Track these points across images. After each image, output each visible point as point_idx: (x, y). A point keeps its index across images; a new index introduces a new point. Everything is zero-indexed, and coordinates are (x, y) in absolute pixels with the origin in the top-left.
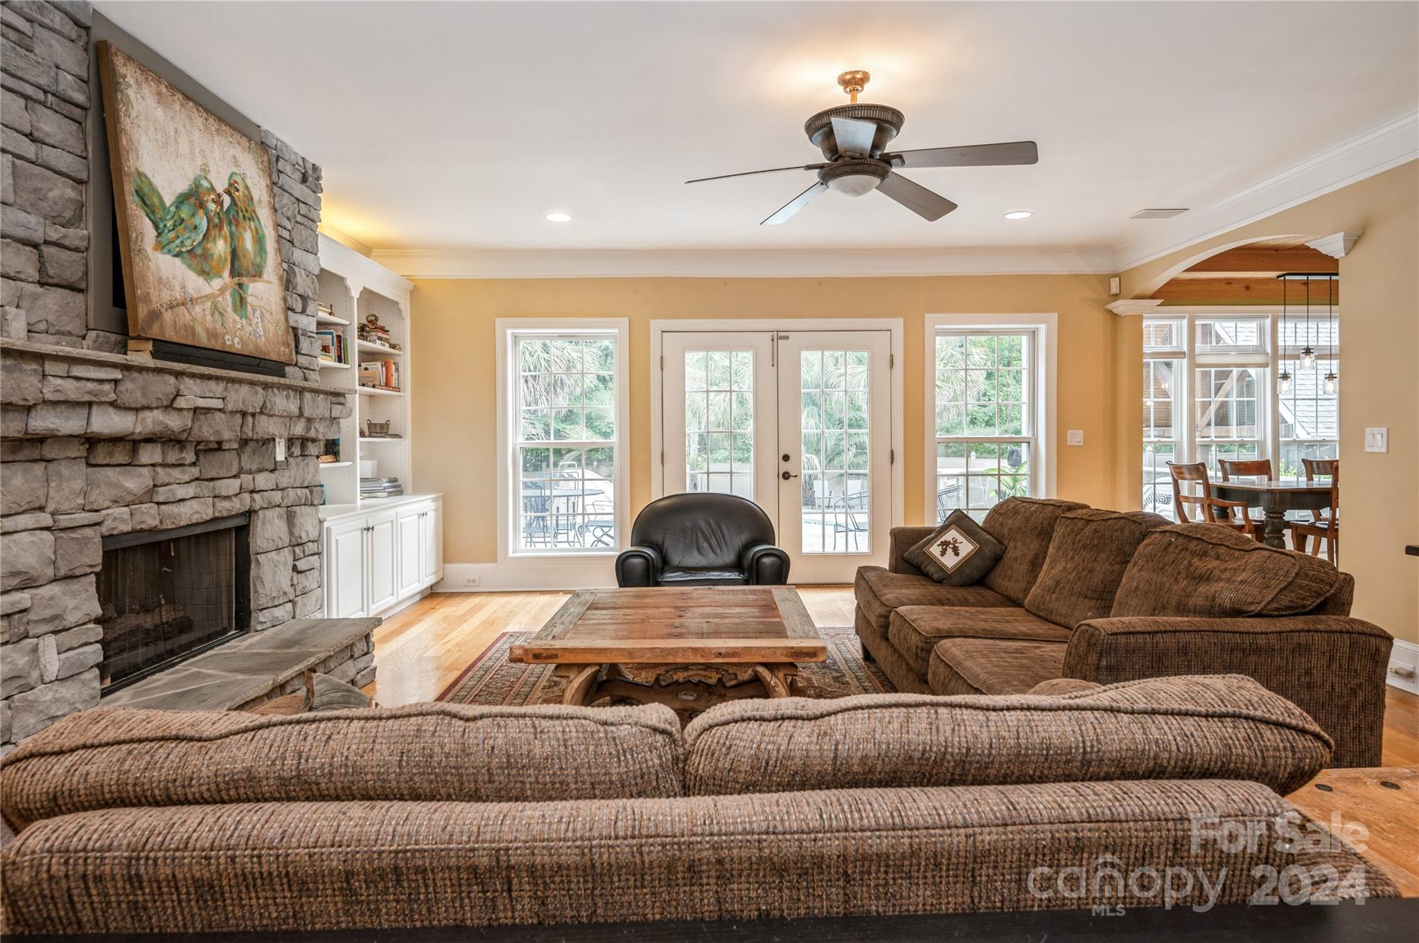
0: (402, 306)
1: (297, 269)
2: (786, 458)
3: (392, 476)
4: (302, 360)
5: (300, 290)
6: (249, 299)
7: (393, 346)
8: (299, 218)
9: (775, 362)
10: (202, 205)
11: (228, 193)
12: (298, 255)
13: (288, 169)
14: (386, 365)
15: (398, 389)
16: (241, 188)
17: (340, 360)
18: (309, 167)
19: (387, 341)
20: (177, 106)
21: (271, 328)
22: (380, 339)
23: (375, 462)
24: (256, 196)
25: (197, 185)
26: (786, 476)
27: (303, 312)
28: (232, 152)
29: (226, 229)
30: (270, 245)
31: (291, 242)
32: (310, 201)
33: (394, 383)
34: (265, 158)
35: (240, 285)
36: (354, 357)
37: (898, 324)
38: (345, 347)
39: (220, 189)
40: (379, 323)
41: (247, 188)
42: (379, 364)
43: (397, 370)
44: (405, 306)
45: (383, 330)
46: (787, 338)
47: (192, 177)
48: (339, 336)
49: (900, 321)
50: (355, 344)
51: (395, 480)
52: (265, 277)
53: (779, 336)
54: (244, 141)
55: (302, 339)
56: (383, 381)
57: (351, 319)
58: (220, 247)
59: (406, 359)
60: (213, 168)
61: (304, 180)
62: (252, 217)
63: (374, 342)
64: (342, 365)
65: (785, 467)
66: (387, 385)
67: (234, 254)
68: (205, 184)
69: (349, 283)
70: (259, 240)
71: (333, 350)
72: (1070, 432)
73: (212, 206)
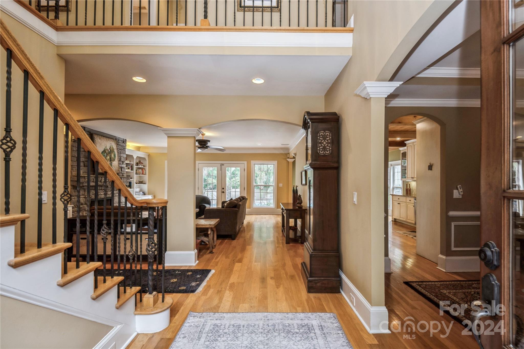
0: (146, 158)
1: (121, 157)
2: (223, 189)
3: (143, 192)
4: (122, 172)
5: (122, 161)
6: (113, 165)
7: (144, 166)
8: (122, 149)
9: (221, 170)
10: (106, 152)
11: (110, 149)
12: (122, 155)
13: (120, 141)
14: (142, 170)
15: (145, 174)
16: (112, 148)
17: (132, 170)
18: (124, 140)
19: (143, 165)
20: (102, 139)
21: (116, 168)
22: (141, 165)
23: (140, 189)
24: (114, 148)
25: (105, 149)
26: (223, 192)
27: (123, 164)
28: (110, 142)
29: (109, 155)
30: (116, 155)
31: (121, 153)
32: (124, 146)
33: (144, 173)
34: (116, 141)
35: (111, 163)
36: (135, 169)
37: (246, 163)
38: (133, 168)
39: (108, 149)
40: (141, 162)
41: (113, 147)
42: (141, 170)
43: (145, 171)
44: (147, 159)
45: (142, 163)
46: (224, 165)
47: (104, 148)
48: (131, 166)
49: (246, 162)
50: (135, 167)
51: (144, 192)
52: (115, 160)
53: (222, 165)
54: (113, 140)
55: (122, 168)
56: (142, 173)
57: (134, 163)
58: (108, 157)
59: (147, 168)
60: (107, 146)
61: (123, 142)
62: (114, 152)
63: (139, 166)
64: (132, 171)
65: (223, 190)
66: (143, 174)
67: (110, 158)
68: (106, 149)
69: (134, 156)
70: (115, 155)
71: (130, 168)
72: (280, 184)
73: (107, 152)
